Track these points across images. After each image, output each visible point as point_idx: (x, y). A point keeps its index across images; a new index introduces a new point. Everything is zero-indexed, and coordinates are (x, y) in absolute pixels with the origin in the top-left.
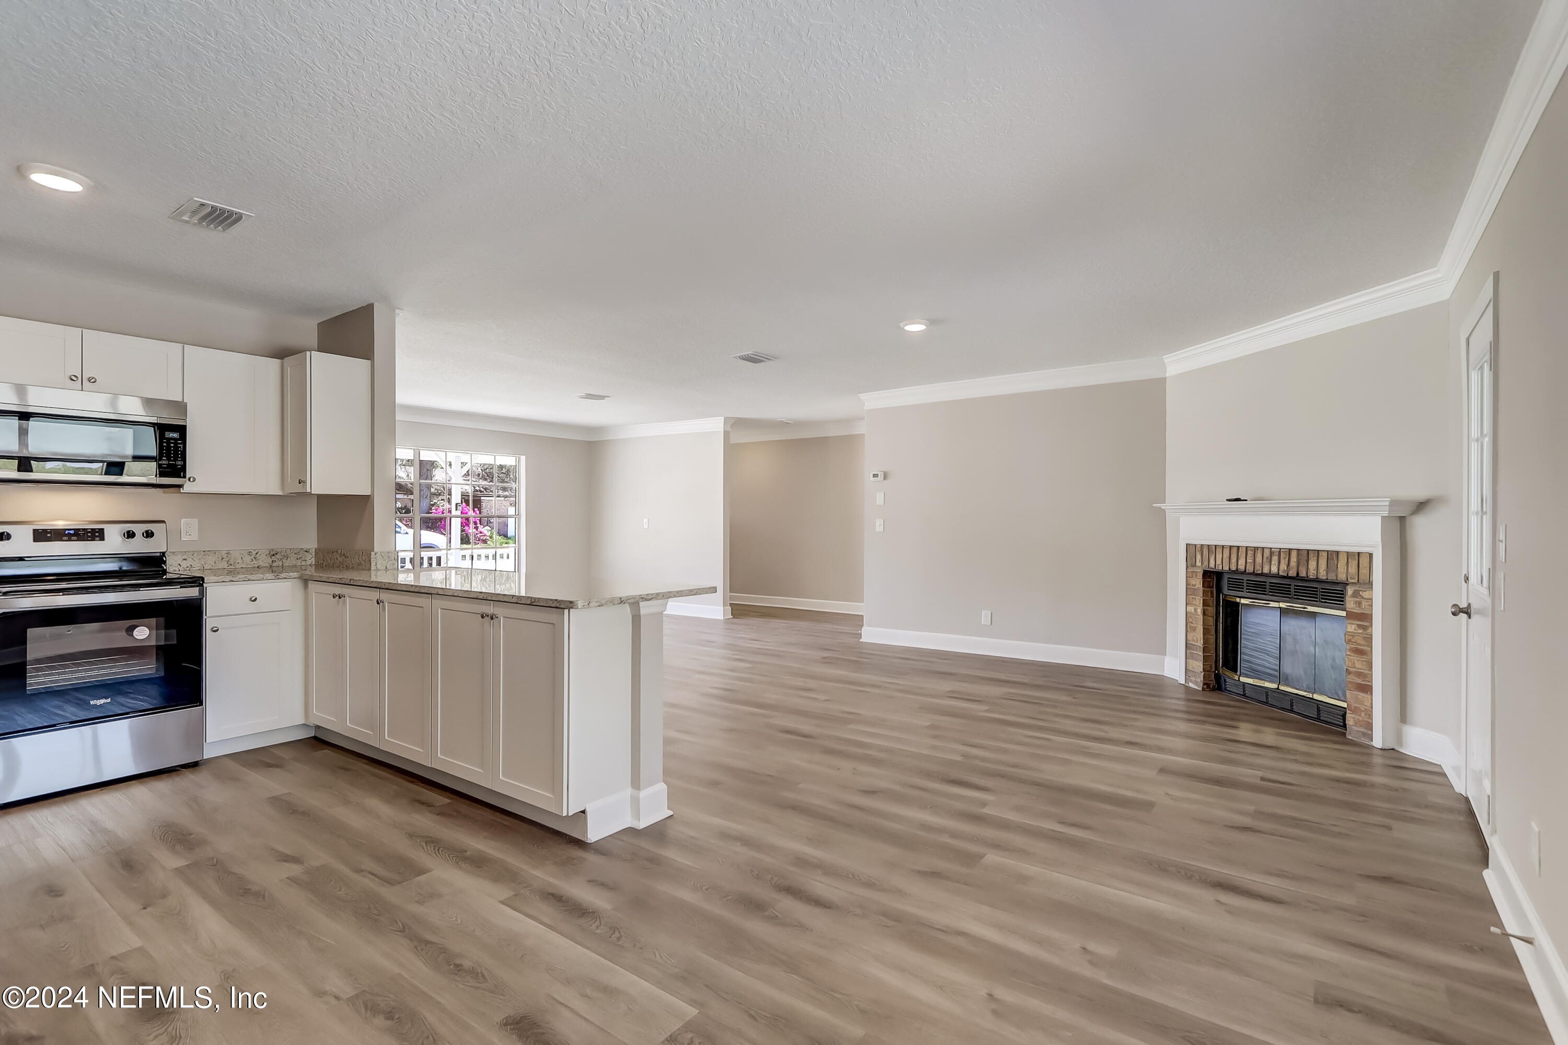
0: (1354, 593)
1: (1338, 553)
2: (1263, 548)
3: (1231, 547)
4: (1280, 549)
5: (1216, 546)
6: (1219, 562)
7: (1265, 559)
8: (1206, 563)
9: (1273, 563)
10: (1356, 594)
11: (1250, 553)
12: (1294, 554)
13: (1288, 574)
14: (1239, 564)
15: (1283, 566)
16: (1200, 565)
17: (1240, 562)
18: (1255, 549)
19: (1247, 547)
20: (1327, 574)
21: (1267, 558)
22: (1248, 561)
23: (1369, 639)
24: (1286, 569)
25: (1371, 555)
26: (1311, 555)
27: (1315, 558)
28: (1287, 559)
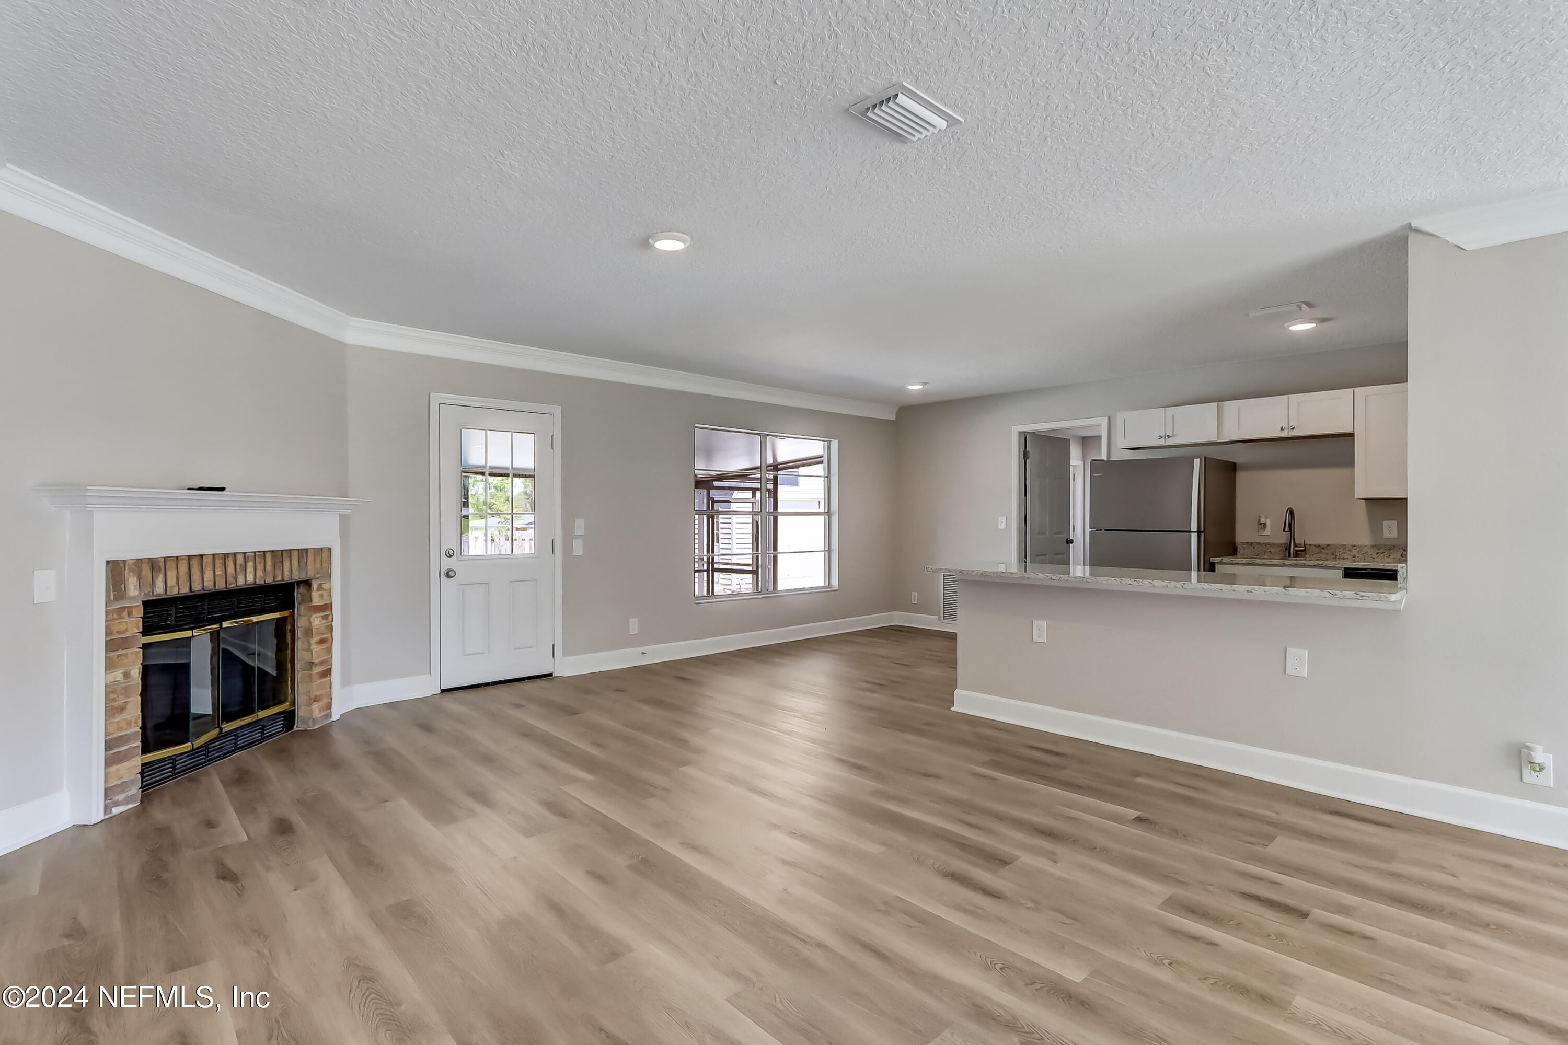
0: (318, 587)
1: (307, 550)
2: (235, 553)
3: (190, 557)
4: (255, 552)
5: (165, 558)
6: (171, 581)
7: (238, 567)
8: (147, 589)
9: (248, 570)
10: (320, 587)
11: (219, 562)
12: (268, 556)
13: (265, 582)
14: (205, 580)
15: (260, 573)
16: (137, 593)
17: (206, 576)
18: (225, 556)
19: (214, 555)
20: (299, 574)
21: (241, 565)
22: (217, 573)
23: (330, 629)
24: (262, 575)
25: (330, 549)
26: (285, 555)
27: (289, 558)
28: (262, 564)
